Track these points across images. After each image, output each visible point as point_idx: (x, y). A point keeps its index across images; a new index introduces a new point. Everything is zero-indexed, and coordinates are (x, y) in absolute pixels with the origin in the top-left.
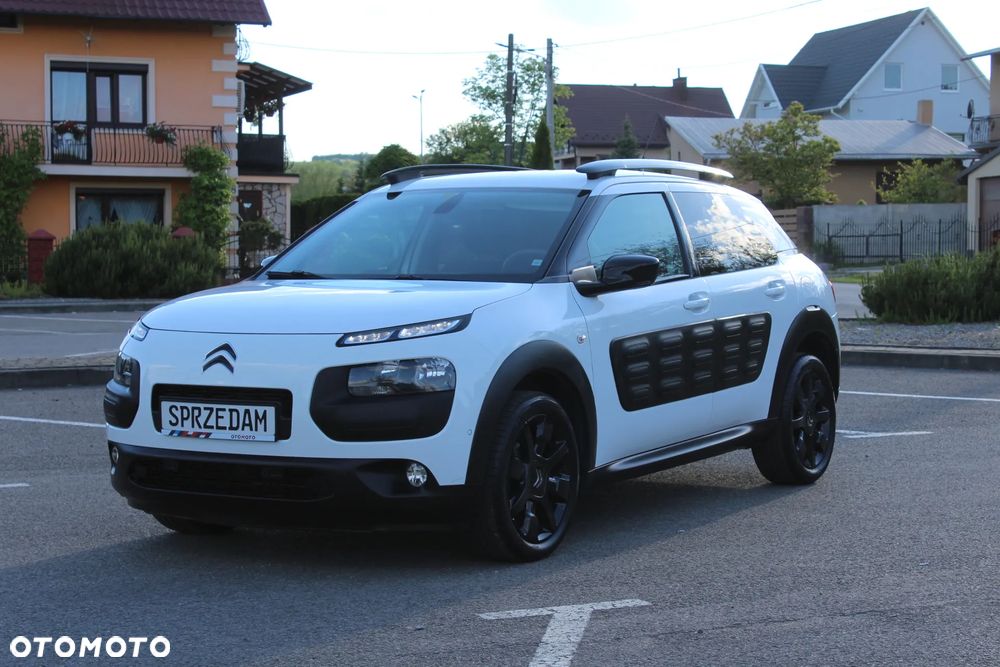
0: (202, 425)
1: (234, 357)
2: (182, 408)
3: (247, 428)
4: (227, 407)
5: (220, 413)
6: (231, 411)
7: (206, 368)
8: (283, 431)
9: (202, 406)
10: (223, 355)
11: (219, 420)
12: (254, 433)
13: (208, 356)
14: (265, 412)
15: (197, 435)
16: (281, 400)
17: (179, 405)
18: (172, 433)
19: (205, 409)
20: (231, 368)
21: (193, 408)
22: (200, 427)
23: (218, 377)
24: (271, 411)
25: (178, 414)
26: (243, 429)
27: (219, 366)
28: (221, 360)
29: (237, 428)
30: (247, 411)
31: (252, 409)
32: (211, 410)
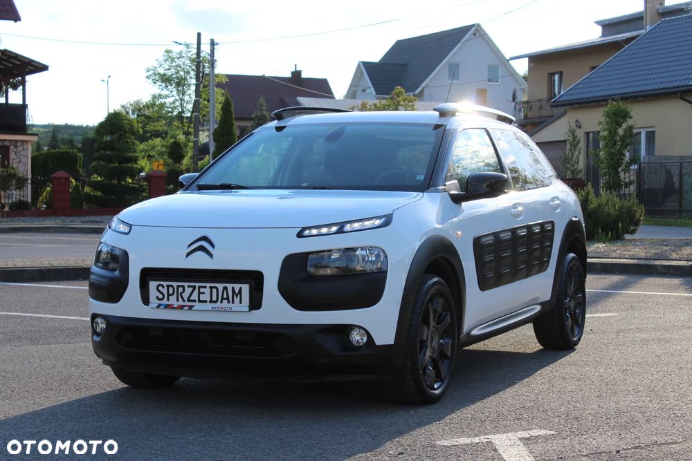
0: (186, 300)
1: (213, 246)
2: (168, 286)
3: (225, 302)
4: (208, 285)
5: (202, 290)
6: (211, 288)
7: (188, 255)
8: (256, 303)
9: (186, 284)
10: (203, 244)
11: (201, 295)
12: (231, 305)
13: (189, 246)
14: (241, 288)
15: (181, 307)
16: (255, 279)
17: (165, 284)
18: (159, 306)
19: (189, 286)
20: (211, 255)
21: (178, 286)
22: (184, 301)
23: (199, 262)
24: (246, 288)
25: (164, 291)
26: (221, 302)
27: (200, 254)
28: (201, 248)
29: (216, 302)
30: (225, 288)
31: (230, 286)
32: (194, 287)
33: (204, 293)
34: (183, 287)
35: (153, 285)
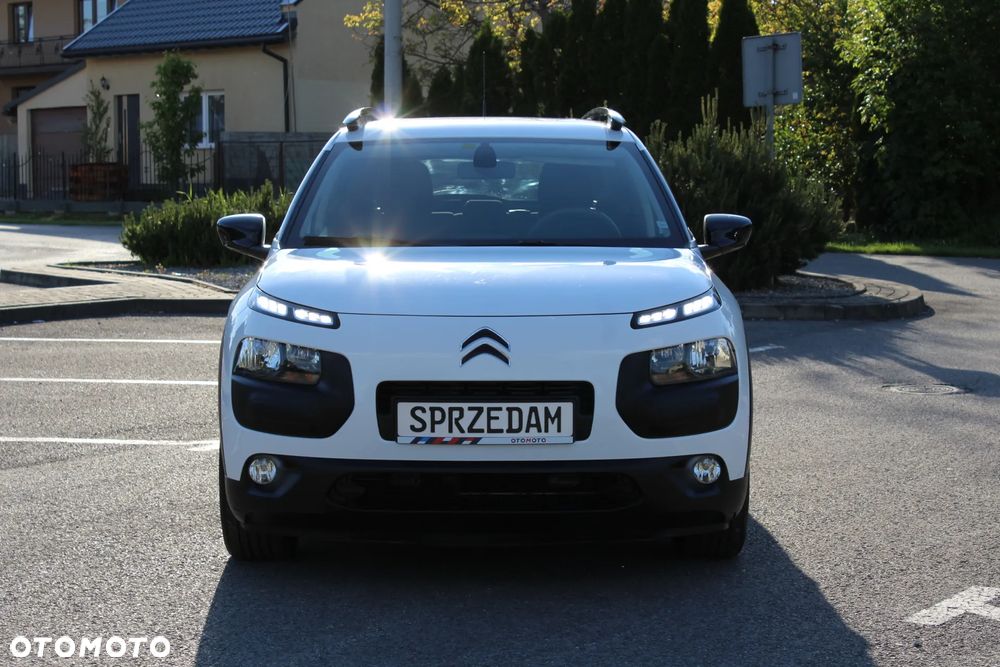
0: (466, 429)
1: (505, 345)
2: (433, 410)
3: (533, 430)
4: (504, 406)
5: (493, 414)
6: (510, 410)
7: (465, 359)
9: (465, 406)
11: (492, 421)
12: (543, 434)
13: (465, 345)
15: (458, 441)
16: (580, 394)
17: (427, 406)
18: (416, 441)
22: (462, 431)
24: (568, 409)
25: (427, 417)
26: (527, 431)
28: (485, 349)
29: (518, 430)
30: (534, 410)
31: (541, 406)
32: (480, 410)
33: (497, 418)
34: (461, 410)
35: (404, 409)
